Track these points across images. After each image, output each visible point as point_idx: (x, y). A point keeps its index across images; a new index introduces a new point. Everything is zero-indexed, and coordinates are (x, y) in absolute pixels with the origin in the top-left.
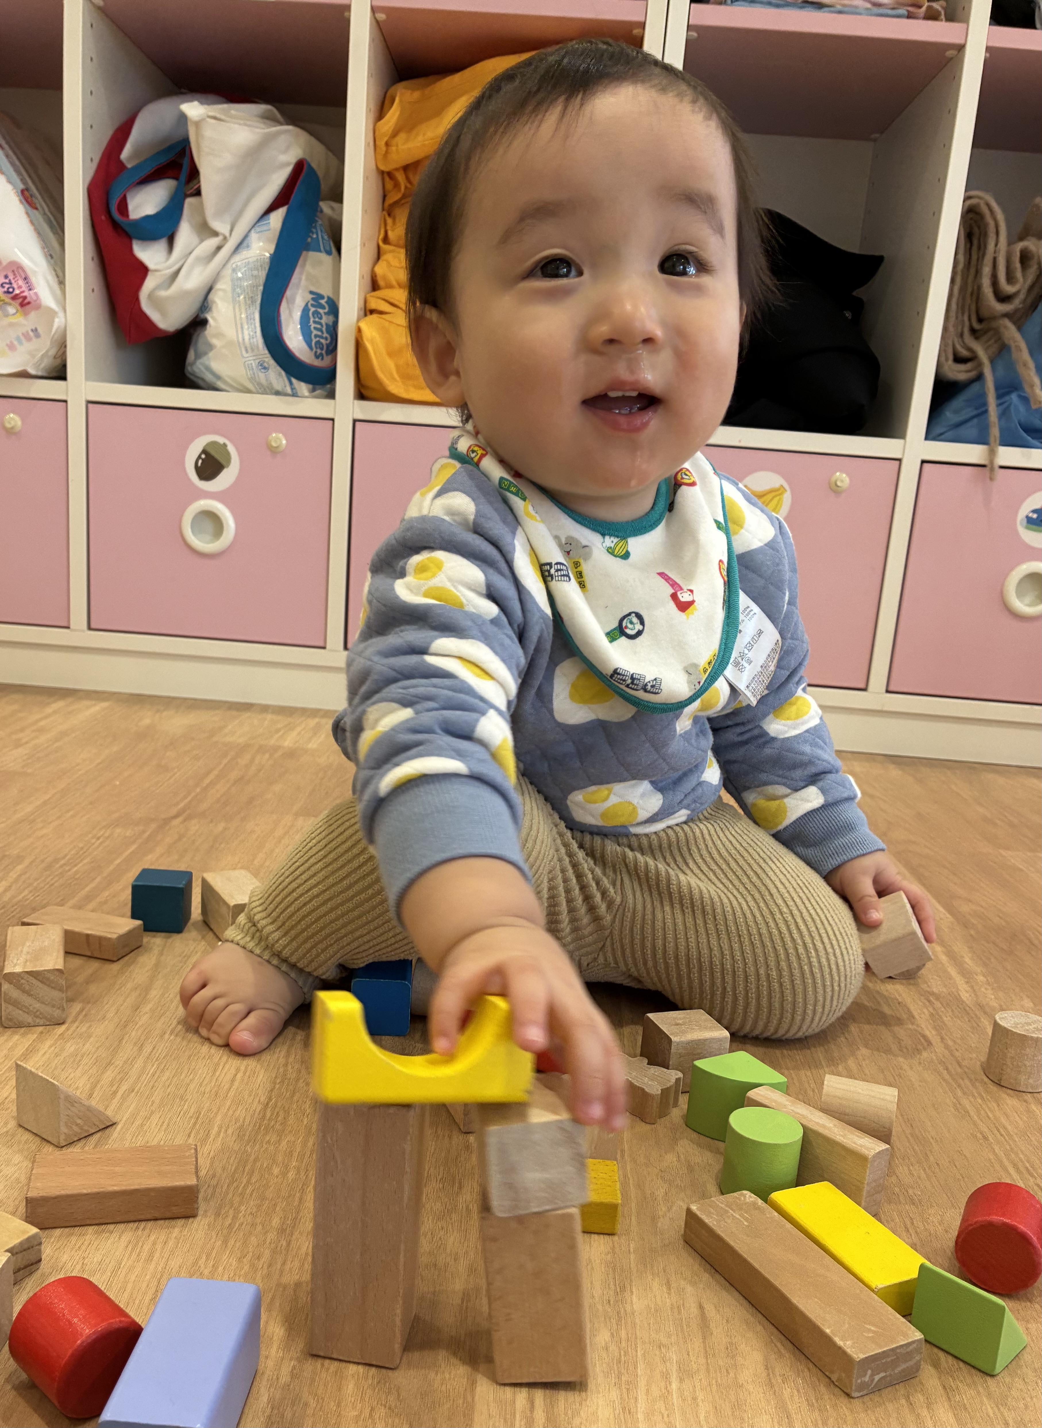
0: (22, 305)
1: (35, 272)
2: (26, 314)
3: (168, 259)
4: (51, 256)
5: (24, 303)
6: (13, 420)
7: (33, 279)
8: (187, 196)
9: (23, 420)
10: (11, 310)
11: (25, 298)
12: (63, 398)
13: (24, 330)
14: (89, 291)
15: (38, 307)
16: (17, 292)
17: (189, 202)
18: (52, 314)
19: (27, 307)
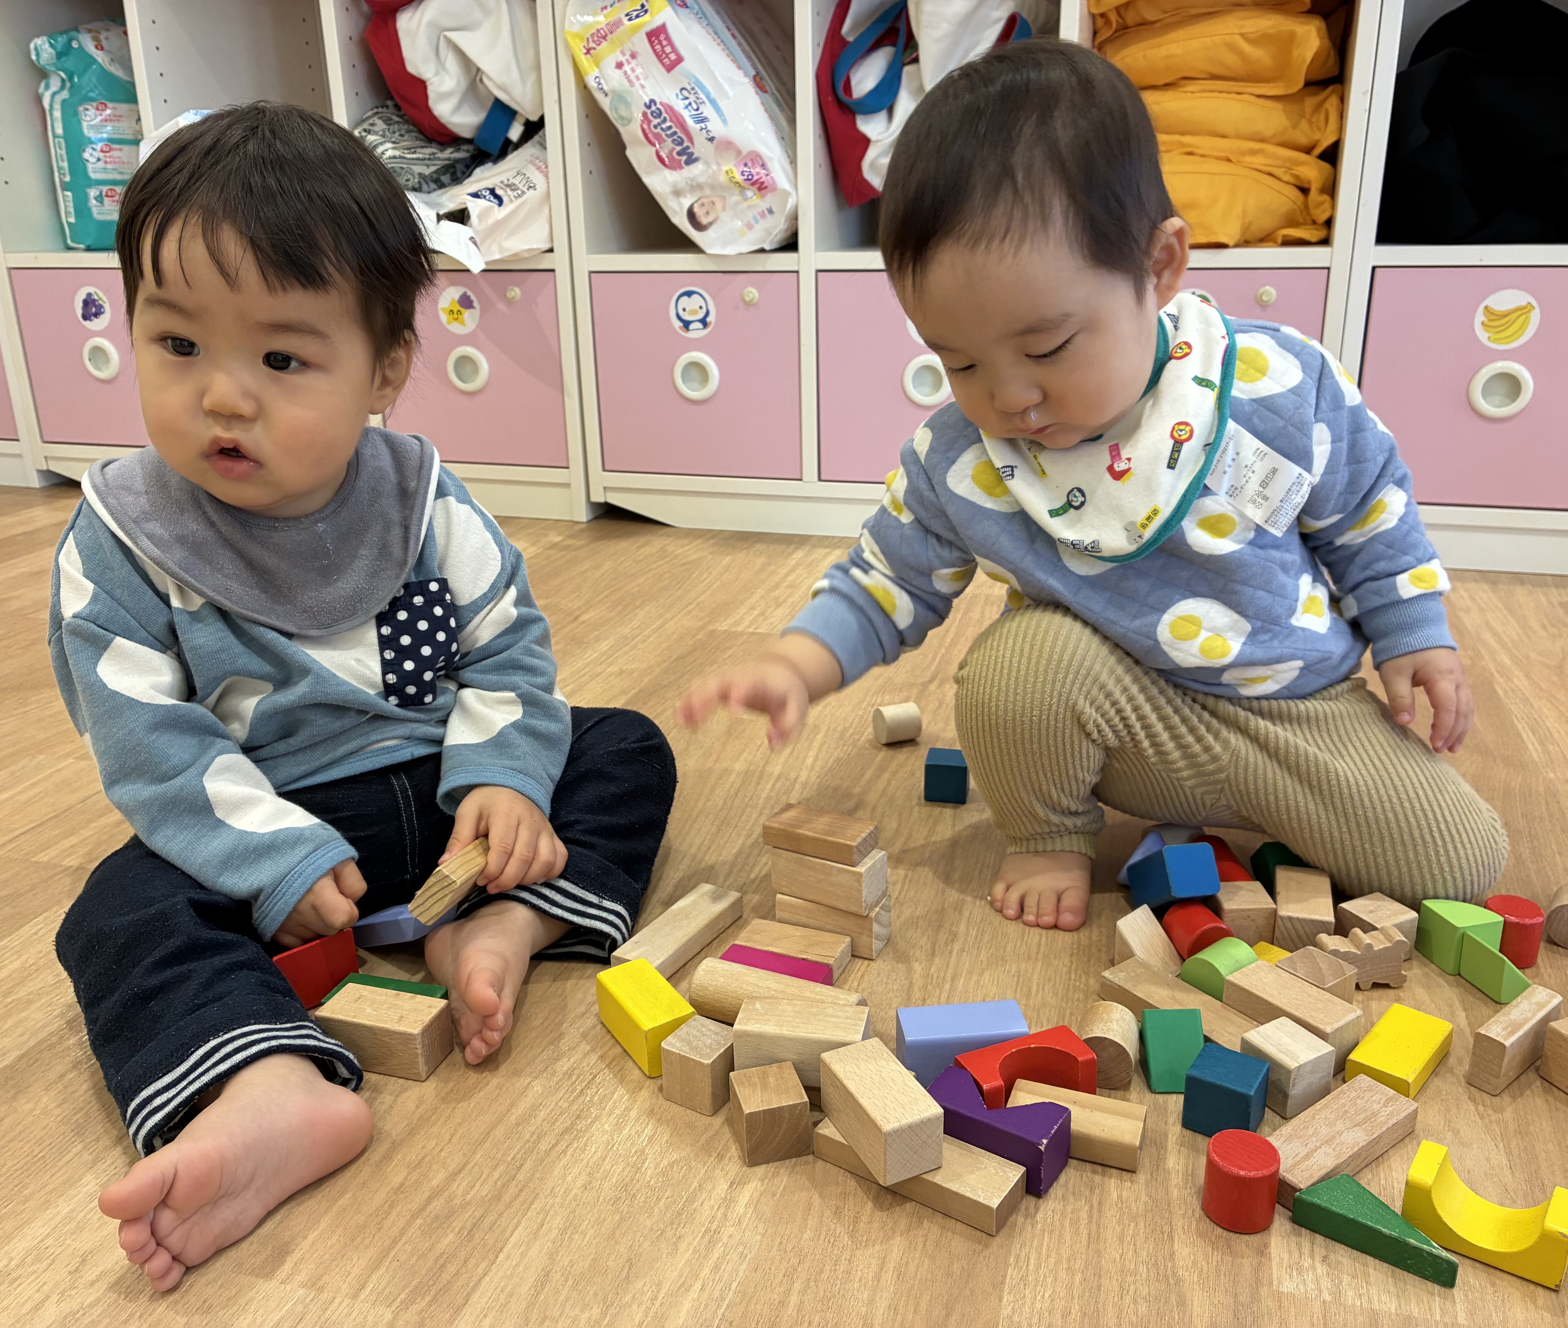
0: (760, 189)
1: (771, 159)
2: (763, 197)
3: (888, 128)
4: (783, 138)
5: (761, 187)
6: (752, 293)
7: (769, 164)
8: (904, 65)
9: (760, 293)
10: (749, 194)
11: (763, 183)
12: (795, 269)
13: (760, 210)
14: (817, 166)
15: (774, 189)
16: (755, 178)
17: (907, 70)
18: (787, 194)
19: (764, 191)
